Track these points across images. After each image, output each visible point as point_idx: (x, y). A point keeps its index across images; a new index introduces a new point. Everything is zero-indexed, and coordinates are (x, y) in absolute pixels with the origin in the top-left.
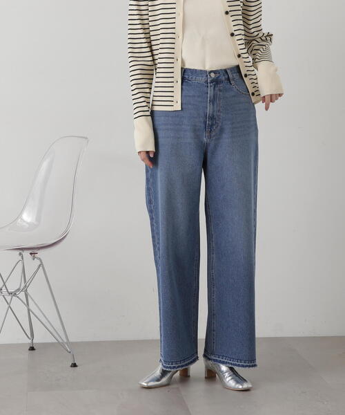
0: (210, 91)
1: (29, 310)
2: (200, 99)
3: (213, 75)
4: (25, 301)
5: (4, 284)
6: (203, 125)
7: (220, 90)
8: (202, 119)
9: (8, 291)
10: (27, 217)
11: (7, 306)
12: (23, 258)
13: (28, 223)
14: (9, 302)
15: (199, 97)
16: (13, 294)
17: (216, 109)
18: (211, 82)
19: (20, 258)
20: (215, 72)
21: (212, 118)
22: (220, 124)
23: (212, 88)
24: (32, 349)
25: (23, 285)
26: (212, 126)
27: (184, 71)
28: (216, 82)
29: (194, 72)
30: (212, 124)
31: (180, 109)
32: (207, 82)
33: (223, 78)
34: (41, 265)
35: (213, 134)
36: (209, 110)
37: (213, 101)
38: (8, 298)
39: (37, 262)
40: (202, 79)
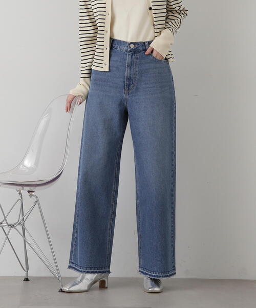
0: (128, 59)
1: (25, 241)
2: (121, 64)
3: (132, 46)
4: (22, 232)
5: (5, 218)
6: (123, 84)
7: (137, 58)
8: (122, 79)
9: (7, 224)
10: (28, 163)
11: (5, 237)
12: (22, 198)
13: (27, 168)
14: (7, 233)
15: (120, 62)
16: (12, 226)
17: (132, 72)
18: (130, 51)
19: (19, 197)
20: (134, 44)
21: (129, 79)
22: (136, 85)
23: (130, 56)
24: (27, 279)
25: (21, 218)
26: (129, 85)
27: (112, 41)
28: (134, 52)
29: (120, 42)
30: (129, 84)
31: (108, 70)
32: (126, 51)
33: (141, 49)
34: (37, 202)
35: (130, 92)
36: (127, 73)
37: (130, 66)
38: (7, 229)
39: (33, 199)
40: (123, 49)
